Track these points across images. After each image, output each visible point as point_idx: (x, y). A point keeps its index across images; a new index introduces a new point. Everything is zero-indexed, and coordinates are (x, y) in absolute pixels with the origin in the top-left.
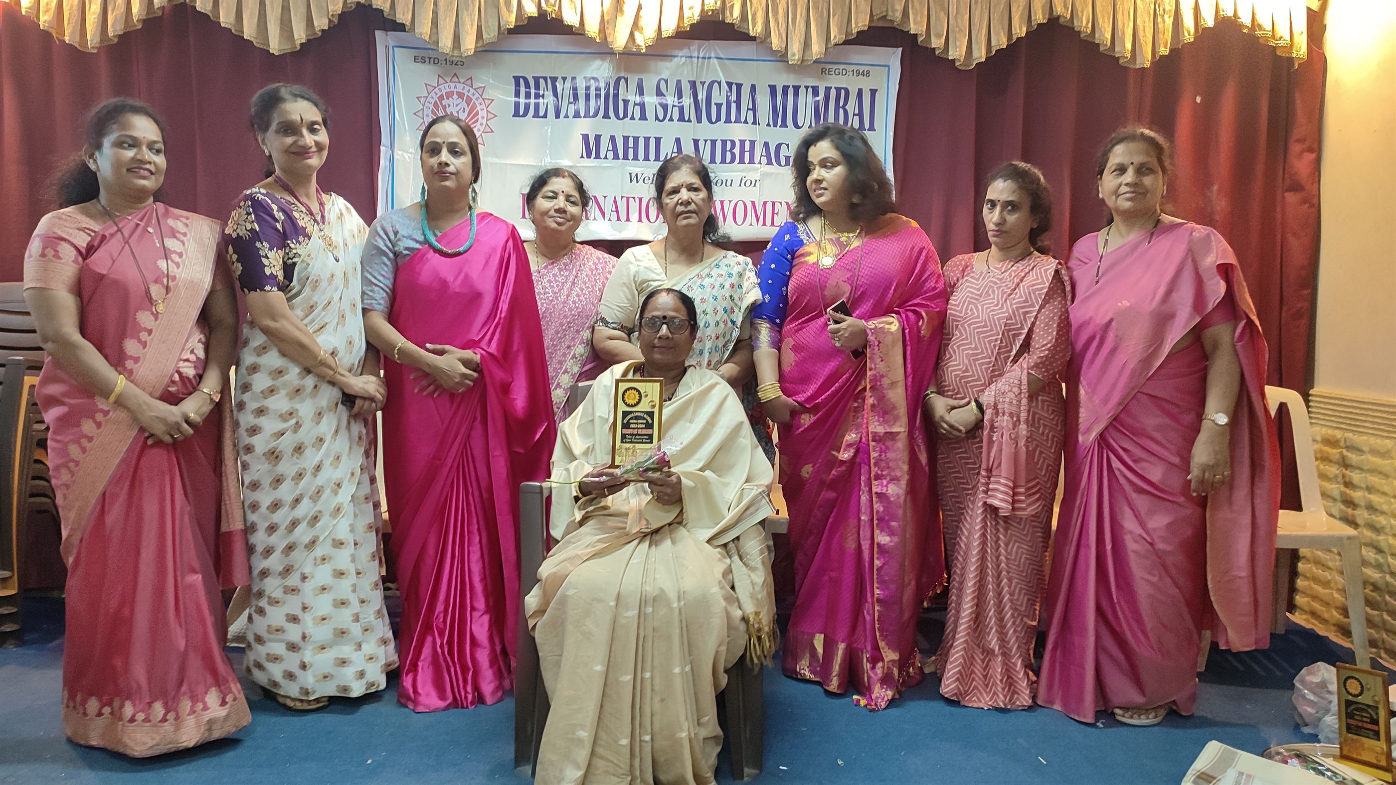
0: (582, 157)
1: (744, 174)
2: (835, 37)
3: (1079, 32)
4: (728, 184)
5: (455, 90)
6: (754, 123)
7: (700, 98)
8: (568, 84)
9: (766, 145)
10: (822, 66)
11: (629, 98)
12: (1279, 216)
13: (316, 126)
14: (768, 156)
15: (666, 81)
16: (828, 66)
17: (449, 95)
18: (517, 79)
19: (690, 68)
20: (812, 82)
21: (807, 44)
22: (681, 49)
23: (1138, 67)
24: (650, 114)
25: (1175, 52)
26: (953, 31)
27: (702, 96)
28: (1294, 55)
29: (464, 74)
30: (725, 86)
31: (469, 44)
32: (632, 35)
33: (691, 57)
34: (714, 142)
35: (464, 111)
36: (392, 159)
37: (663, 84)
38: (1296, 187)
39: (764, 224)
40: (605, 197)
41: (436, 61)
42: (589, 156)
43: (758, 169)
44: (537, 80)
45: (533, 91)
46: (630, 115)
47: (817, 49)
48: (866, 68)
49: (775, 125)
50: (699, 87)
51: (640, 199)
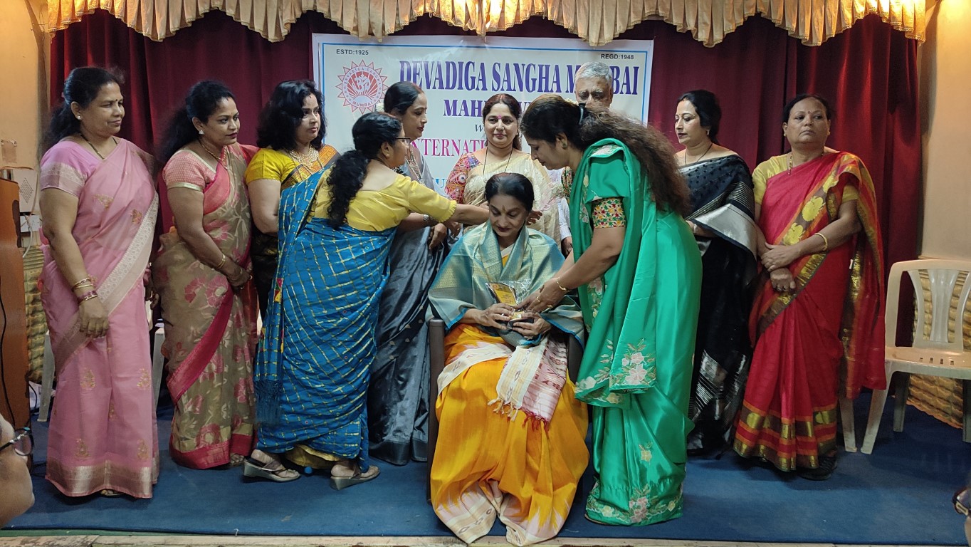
0: (445, 115)
5: (362, 71)
8: (435, 67)
10: (602, 53)
11: (475, 76)
16: (606, 53)
17: (359, 74)
18: (402, 63)
21: (601, 34)
23: (813, 45)
24: (489, 86)
25: (839, 35)
27: (523, 74)
28: (917, 38)
30: (538, 68)
35: (367, 86)
37: (497, 66)
40: (459, 140)
41: (351, 52)
42: (449, 114)
46: (476, 87)
47: (608, 36)
48: (630, 54)
50: (521, 67)
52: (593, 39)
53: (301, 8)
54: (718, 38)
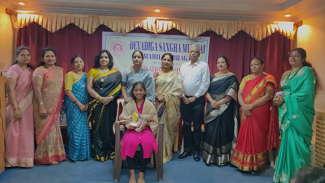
1: (177, 62)
2: (200, 33)
3: (247, 33)
5: (118, 44)
6: (180, 52)
8: (141, 43)
9: (182, 56)
11: (154, 46)
16: (195, 40)
18: (131, 42)
23: (259, 40)
24: (158, 50)
25: (267, 37)
26: (224, 32)
27: (169, 46)
28: (291, 39)
30: (174, 44)
35: (120, 48)
37: (161, 44)
40: (148, 66)
41: (114, 38)
43: (180, 61)
44: (135, 42)
46: (154, 50)
47: (196, 35)
48: (203, 41)
49: (184, 52)
51: (156, 67)
52: (191, 36)
53: (99, 24)
54: (230, 37)
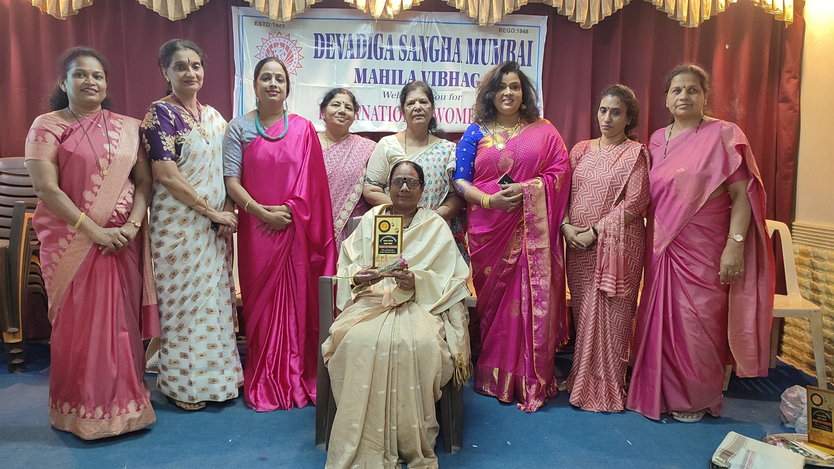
0: (355, 82)
1: (452, 93)
2: (508, 9)
3: (655, 6)
4: (443, 98)
5: (279, 42)
6: (459, 61)
7: (426, 46)
8: (347, 38)
9: (466, 74)
10: (499, 27)
11: (384, 46)
12: (775, 117)
13: (197, 65)
14: (467, 81)
15: (406, 36)
16: (503, 27)
17: (276, 45)
18: (316, 35)
19: (420, 28)
20: (493, 37)
21: (490, 14)
22: (415, 17)
23: (691, 27)
24: (396, 56)
25: (713, 18)
26: (579, 5)
27: (427, 45)
28: (785, 20)
29: (285, 32)
30: (441, 40)
31: (288, 14)
32: (385, 8)
33: (421, 22)
34: (434, 73)
35: (284, 55)
36: (242, 84)
37: (403, 37)
38: (786, 100)
39: (464, 122)
40: (369, 106)
41: (268, 24)
42: (359, 82)
43: (461, 89)
44: (328, 36)
45: (326, 42)
46: (384, 57)
47: (496, 16)
48: (526, 28)
49: (471, 63)
50: (425, 40)
51: (390, 107)
52: (483, 20)
